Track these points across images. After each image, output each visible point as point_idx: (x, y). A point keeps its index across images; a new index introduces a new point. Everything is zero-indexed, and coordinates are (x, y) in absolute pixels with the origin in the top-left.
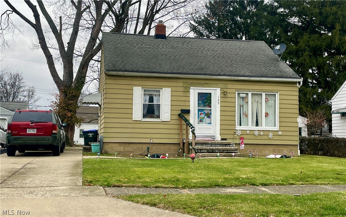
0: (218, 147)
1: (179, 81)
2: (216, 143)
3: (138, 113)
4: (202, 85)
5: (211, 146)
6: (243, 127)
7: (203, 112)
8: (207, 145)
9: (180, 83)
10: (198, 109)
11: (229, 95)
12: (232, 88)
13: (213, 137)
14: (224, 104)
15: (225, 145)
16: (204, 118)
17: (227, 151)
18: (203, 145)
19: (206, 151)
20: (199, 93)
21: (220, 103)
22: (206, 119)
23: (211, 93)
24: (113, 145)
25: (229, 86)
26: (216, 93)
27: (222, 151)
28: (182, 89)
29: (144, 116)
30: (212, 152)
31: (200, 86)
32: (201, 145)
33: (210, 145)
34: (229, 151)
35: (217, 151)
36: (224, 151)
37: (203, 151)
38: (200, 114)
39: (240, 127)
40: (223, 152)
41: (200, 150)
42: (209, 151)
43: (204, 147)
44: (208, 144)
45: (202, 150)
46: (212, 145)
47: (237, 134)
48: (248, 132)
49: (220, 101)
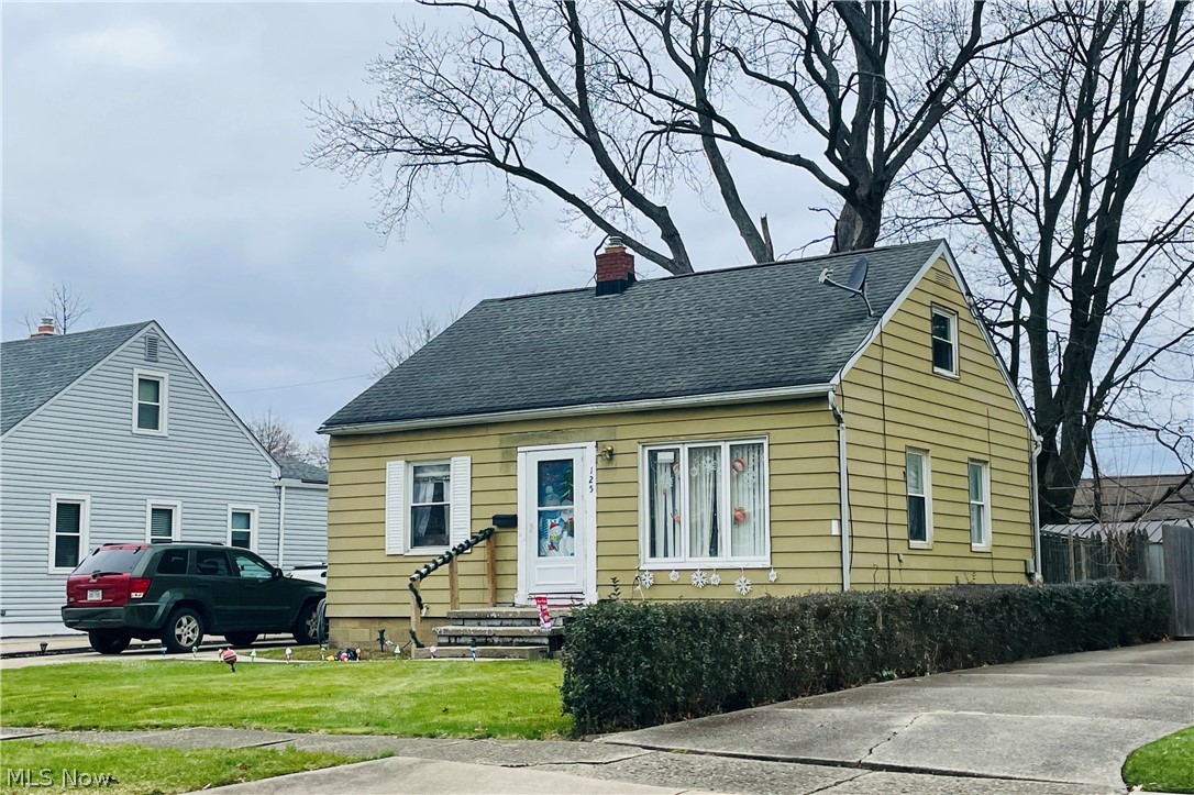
1: (492, 431)
3: (397, 532)
4: (547, 437)
6: (659, 562)
7: (557, 520)
9: (493, 439)
10: (539, 512)
11: (619, 461)
12: (633, 442)
13: (577, 595)
14: (608, 491)
16: (560, 537)
20: (540, 463)
21: (594, 487)
22: (565, 541)
25: (622, 432)
26: (584, 457)
28: (497, 456)
29: (417, 541)
31: (542, 442)
35: (496, 640)
38: (549, 524)
39: (653, 559)
41: (456, 637)
48: (673, 577)
49: (594, 481)
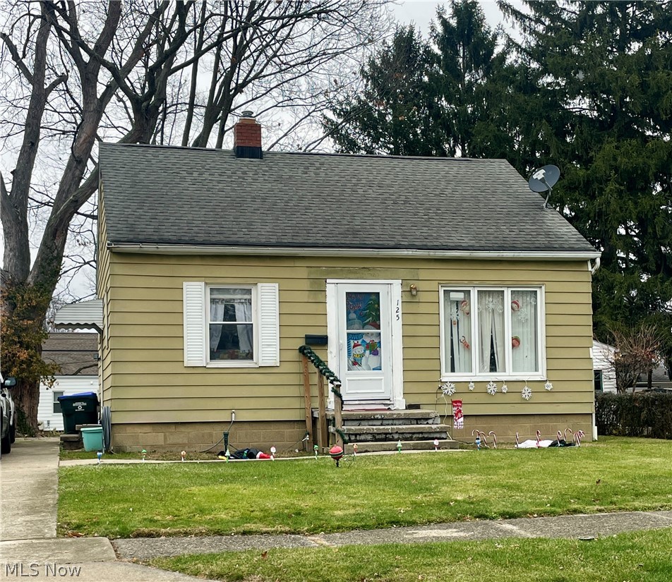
0: (400, 427)
1: (298, 263)
2: (395, 416)
3: (197, 348)
4: (355, 273)
5: (382, 425)
6: (459, 376)
7: (360, 342)
8: (371, 423)
9: (300, 270)
10: (348, 334)
11: (423, 297)
12: (430, 278)
13: (387, 402)
14: (411, 320)
15: (417, 419)
16: (362, 355)
17: (420, 436)
18: (363, 423)
19: (369, 437)
20: (348, 294)
21: (400, 316)
22: (367, 359)
23: (379, 293)
24: (138, 430)
25: (423, 274)
26: (391, 294)
27: (409, 436)
28: (305, 285)
29: (214, 355)
30: (385, 440)
31: (350, 276)
32: (357, 423)
33: (379, 422)
34: (426, 436)
35: (396, 436)
36: (414, 436)
37: (363, 437)
38: (352, 345)
39: (453, 374)
40: (411, 439)
41: (356, 435)
42: (377, 437)
43: (365, 428)
44: (375, 419)
45: (360, 435)
46: (385, 422)
47: (446, 391)
48: (472, 387)
49: (400, 311)
